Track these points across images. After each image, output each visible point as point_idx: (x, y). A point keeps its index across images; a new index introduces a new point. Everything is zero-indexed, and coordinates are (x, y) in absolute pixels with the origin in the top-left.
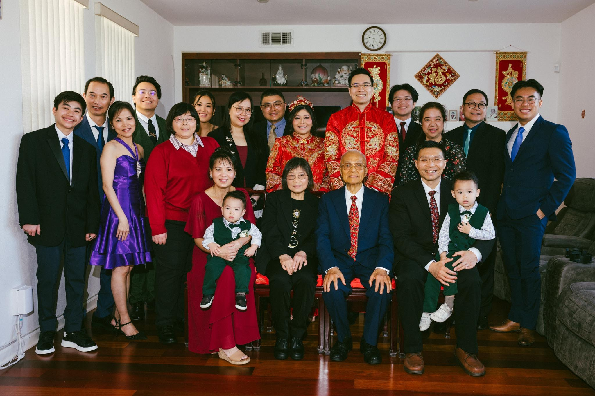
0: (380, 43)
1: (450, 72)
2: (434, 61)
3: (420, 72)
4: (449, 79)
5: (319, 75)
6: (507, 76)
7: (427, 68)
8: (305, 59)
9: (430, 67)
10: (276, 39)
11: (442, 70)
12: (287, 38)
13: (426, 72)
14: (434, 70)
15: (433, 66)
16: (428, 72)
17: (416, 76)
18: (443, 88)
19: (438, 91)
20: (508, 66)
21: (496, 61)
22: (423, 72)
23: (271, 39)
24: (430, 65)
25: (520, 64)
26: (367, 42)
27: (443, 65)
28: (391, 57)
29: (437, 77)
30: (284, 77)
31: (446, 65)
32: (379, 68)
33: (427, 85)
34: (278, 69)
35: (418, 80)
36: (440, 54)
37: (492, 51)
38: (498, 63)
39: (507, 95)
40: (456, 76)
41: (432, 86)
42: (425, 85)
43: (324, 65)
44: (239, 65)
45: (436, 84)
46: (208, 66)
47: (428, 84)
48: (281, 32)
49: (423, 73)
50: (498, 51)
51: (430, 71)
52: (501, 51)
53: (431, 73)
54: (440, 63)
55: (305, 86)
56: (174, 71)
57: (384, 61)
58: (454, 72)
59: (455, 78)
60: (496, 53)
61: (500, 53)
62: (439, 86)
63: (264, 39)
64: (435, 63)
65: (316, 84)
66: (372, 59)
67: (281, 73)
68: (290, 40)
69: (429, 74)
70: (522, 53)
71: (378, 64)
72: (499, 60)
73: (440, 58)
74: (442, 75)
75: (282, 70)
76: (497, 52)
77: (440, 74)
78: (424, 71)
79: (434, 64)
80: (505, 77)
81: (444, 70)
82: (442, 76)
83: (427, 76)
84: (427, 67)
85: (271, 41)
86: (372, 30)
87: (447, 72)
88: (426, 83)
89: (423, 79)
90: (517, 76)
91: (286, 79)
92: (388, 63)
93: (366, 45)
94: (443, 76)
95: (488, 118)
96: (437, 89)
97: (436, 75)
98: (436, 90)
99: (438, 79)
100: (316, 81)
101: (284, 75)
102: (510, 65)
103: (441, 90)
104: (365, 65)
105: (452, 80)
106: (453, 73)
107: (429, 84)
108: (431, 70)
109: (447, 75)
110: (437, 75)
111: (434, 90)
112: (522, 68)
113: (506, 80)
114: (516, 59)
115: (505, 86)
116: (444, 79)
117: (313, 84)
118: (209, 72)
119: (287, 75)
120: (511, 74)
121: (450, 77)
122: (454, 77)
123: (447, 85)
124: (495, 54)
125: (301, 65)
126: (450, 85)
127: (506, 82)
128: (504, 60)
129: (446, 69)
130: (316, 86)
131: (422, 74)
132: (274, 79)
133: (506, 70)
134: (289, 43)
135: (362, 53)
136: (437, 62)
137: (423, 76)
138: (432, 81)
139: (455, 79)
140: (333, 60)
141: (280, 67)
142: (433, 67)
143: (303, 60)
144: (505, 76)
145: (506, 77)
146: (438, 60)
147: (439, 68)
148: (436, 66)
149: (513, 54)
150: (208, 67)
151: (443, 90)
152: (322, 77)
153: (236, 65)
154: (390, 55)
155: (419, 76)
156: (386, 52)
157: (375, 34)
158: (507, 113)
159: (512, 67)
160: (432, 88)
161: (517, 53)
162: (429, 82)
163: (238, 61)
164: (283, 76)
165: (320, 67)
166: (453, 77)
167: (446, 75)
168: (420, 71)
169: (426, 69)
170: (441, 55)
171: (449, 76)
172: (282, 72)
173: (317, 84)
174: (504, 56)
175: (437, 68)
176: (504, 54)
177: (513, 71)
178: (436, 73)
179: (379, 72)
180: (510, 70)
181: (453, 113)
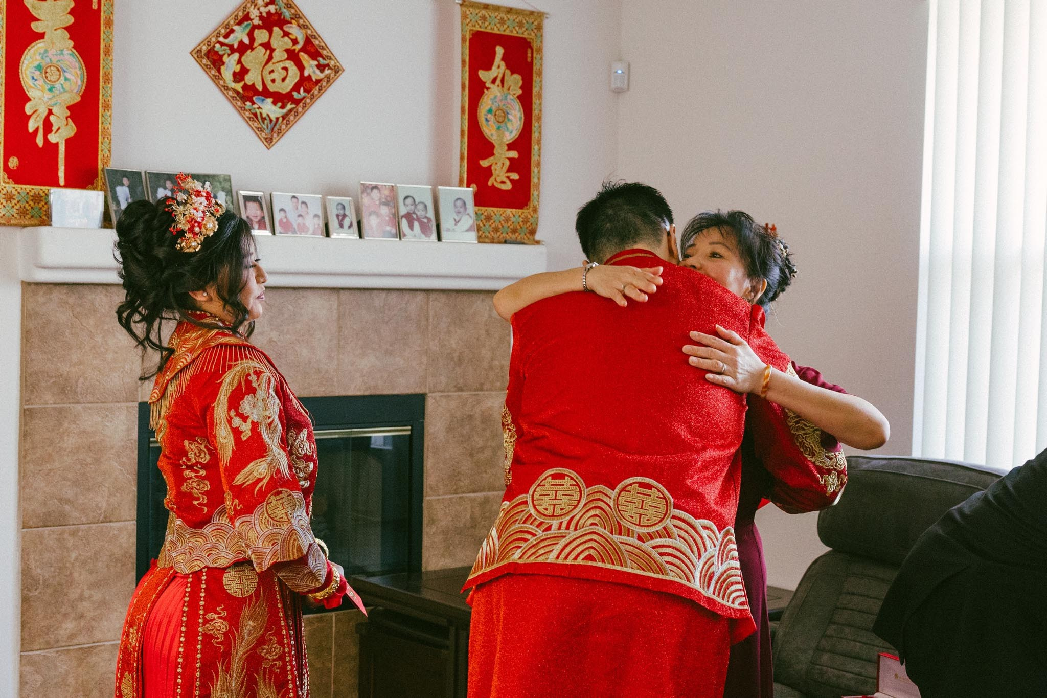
1: (313, 50)
2: (260, 3)
3: (214, 40)
4: (309, 77)
6: (491, 86)
7: (236, 27)
9: (247, 26)
13: (233, 40)
14: (261, 36)
15: (256, 21)
16: (241, 43)
17: (197, 54)
18: (291, 111)
20: (494, 54)
21: (462, 29)
22: (221, 39)
24: (247, 18)
25: (526, 53)
29: (270, 64)
31: (301, 22)
32: (68, 4)
33: (238, 93)
35: (205, 68)
38: (469, 38)
39: (493, 154)
40: (332, 67)
41: (254, 98)
42: (231, 93)
45: (266, 93)
47: (239, 87)
49: (222, 44)
51: (246, 41)
53: (251, 47)
54: (279, 13)
58: (324, 52)
59: (330, 74)
60: (461, 4)
61: (472, 5)
62: (279, 98)
64: (261, 10)
69: (242, 49)
70: (532, 13)
72: (471, 30)
74: (286, 60)
76: (463, 2)
77: (279, 54)
78: (226, 36)
79: (260, 13)
80: (485, 90)
81: (295, 42)
82: (288, 62)
84: (238, 23)
87: (301, 50)
88: (233, 85)
89: (222, 68)
90: (520, 92)
94: (290, 65)
95: (448, 230)
96: (269, 108)
97: (267, 57)
98: (268, 115)
99: (272, 71)
102: (500, 51)
103: (284, 117)
105: (318, 82)
106: (324, 59)
107: (245, 87)
108: (251, 35)
109: (304, 63)
110: (270, 58)
111: (261, 114)
112: (531, 65)
113: (490, 102)
114: (514, 34)
115: (487, 120)
116: (294, 74)
120: (502, 81)
121: (311, 70)
122: (327, 72)
123: (304, 97)
124: (460, 8)
126: (312, 97)
127: (487, 108)
128: (485, 29)
129: (300, 37)
131: (218, 46)
133: (488, 67)
136: (272, 8)
137: (222, 56)
138: (252, 78)
139: (330, 79)
144: (487, 85)
145: (488, 89)
146: (272, 1)
147: (276, 29)
148: (267, 23)
149: (509, 16)
151: (292, 118)
155: (207, 55)
158: (492, 214)
159: (503, 59)
160: (255, 106)
161: (518, 13)
162: (242, 79)
166: (322, 72)
167: (301, 62)
168: (210, 36)
169: (232, 31)
171: (311, 68)
174: (484, 18)
175: (271, 33)
176: (483, 12)
177: (508, 72)
178: (268, 52)
179: (71, 20)
180: (499, 67)
181: (340, 207)
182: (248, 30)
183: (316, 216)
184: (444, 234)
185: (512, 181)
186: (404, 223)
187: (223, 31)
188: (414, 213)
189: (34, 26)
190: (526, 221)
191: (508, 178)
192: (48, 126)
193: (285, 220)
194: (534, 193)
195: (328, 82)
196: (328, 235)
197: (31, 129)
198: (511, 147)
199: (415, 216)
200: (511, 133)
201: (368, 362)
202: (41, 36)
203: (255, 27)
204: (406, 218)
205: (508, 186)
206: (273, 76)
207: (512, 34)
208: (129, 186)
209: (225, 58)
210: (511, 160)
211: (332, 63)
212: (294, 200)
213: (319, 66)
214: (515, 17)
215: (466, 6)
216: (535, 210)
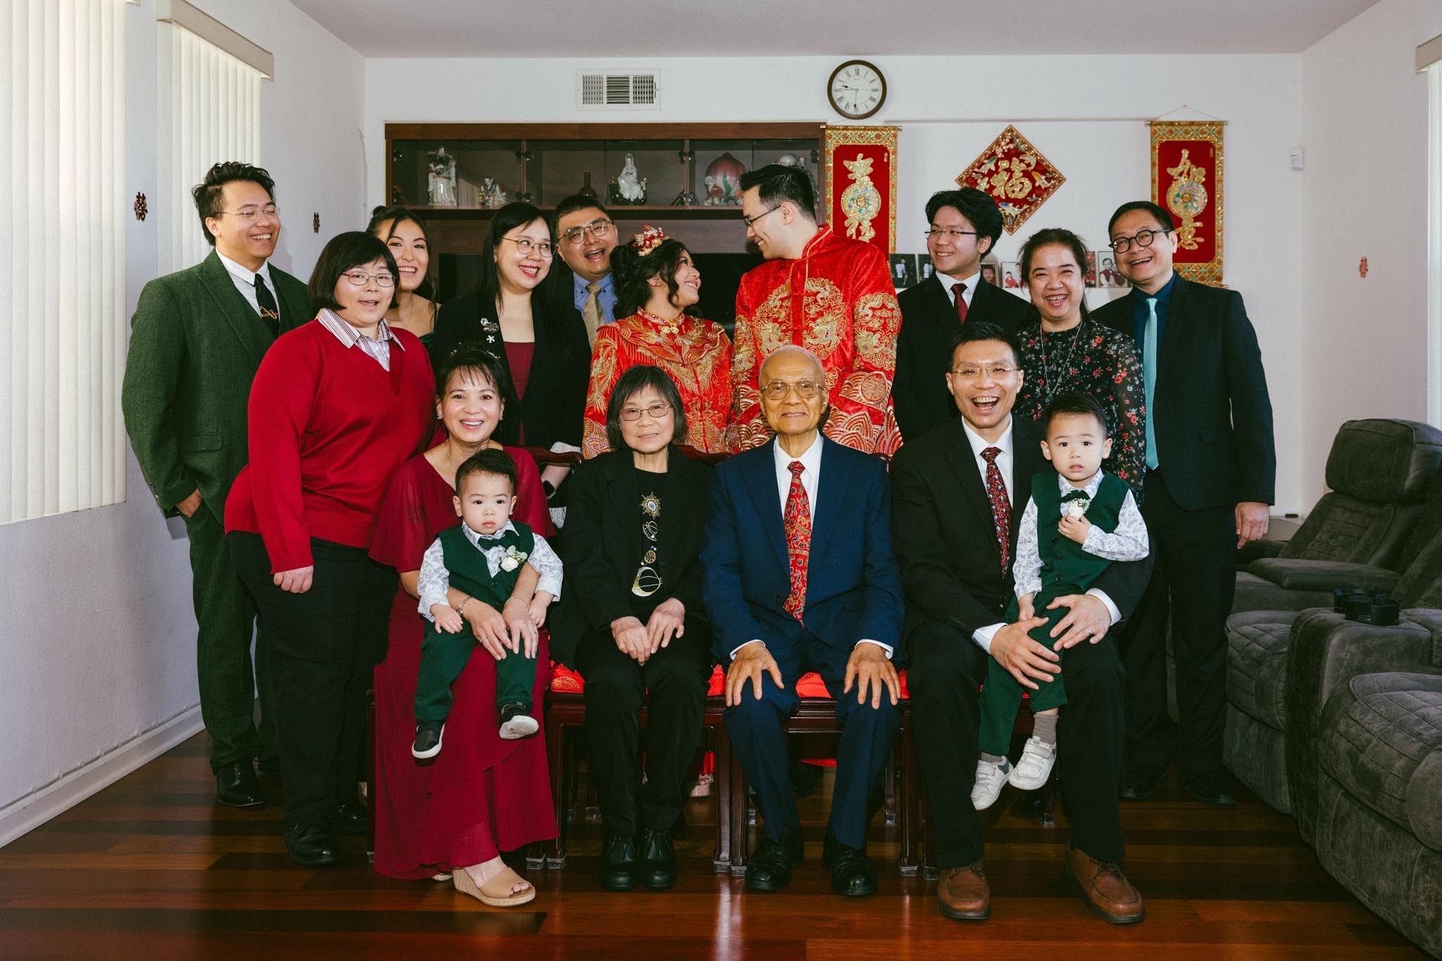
0: (873, 99)
1: (1041, 169)
2: (1003, 143)
3: (970, 170)
4: (1040, 186)
5: (725, 177)
6: (1179, 178)
7: (986, 161)
8: (690, 140)
9: (994, 159)
10: (618, 89)
11: (1023, 166)
12: (646, 89)
13: (984, 170)
14: (1004, 164)
15: (1000, 155)
16: (990, 170)
18: (1026, 209)
19: (1014, 216)
20: (1180, 156)
21: (1152, 142)
22: (976, 170)
23: (605, 90)
24: (994, 154)
25: (1209, 152)
26: (841, 99)
27: (1025, 153)
28: (899, 133)
29: (1011, 181)
30: (639, 183)
31: (1032, 152)
32: (870, 161)
34: (624, 164)
36: (1016, 126)
37: (1141, 120)
38: (1158, 147)
40: (1056, 179)
43: (733, 153)
44: (527, 155)
45: (1008, 200)
46: (451, 157)
48: (631, 74)
49: (976, 173)
50: (1157, 118)
51: (993, 169)
52: (1162, 119)
53: (997, 172)
54: (1016, 149)
55: (691, 204)
56: (365, 167)
57: (883, 143)
58: (1051, 169)
59: (1055, 184)
60: (1151, 125)
61: (1160, 124)
62: (1017, 202)
63: (590, 89)
64: (1004, 148)
65: (716, 201)
66: (853, 140)
67: (631, 174)
68: (652, 92)
69: (990, 174)
70: (1212, 124)
71: (870, 151)
72: (1159, 142)
73: (1018, 137)
74: (1022, 177)
75: (633, 167)
76: (1152, 122)
77: (1018, 174)
78: (979, 168)
79: (1003, 150)
80: (1173, 181)
81: (1029, 165)
83: (987, 179)
84: (988, 159)
85: (605, 95)
86: (851, 69)
87: (1033, 170)
90: (1204, 179)
91: (644, 188)
92: (891, 149)
93: (838, 104)
94: (1027, 182)
96: (1011, 210)
97: (1008, 177)
98: (1010, 214)
99: (1012, 186)
100: (717, 192)
101: (639, 180)
102: (1185, 153)
103: (1021, 214)
104: (834, 152)
105: (1046, 189)
106: (1050, 174)
108: (997, 166)
109: (1036, 178)
110: (1010, 178)
111: (1005, 214)
112: (1213, 160)
113: (1177, 189)
114: (1198, 139)
115: (1174, 202)
116: (1028, 186)
117: (710, 201)
118: (453, 170)
119: (645, 179)
120: (1188, 174)
122: (1053, 182)
123: (1036, 200)
124: (1149, 128)
125: (680, 153)
126: (1043, 199)
127: (1176, 193)
128: (1171, 139)
129: (1033, 162)
130: (717, 205)
131: (974, 174)
132: (615, 188)
133: (1176, 165)
134: (651, 99)
135: (828, 123)
136: (1011, 146)
137: (977, 180)
139: (1054, 187)
140: (759, 140)
141: (629, 159)
142: (1002, 159)
143: (684, 140)
144: (1175, 178)
145: (1175, 180)
146: (1011, 141)
147: (1014, 159)
148: (1009, 156)
149: (1192, 127)
150: (450, 159)
151: (1027, 214)
152: (731, 184)
153: (519, 154)
154: (894, 128)
155: (967, 180)
156: (886, 122)
157: (859, 80)
158: (1181, 268)
159: (1188, 158)
161: (1201, 124)
163: (524, 144)
164: (636, 181)
165: (727, 157)
166: (1049, 182)
167: (1033, 178)
168: (969, 168)
169: (983, 164)
170: (1021, 129)
171: (1041, 181)
172: (634, 170)
173: (720, 200)
174: (1171, 132)
175: (1010, 162)
176: (1170, 127)
177: (1193, 166)
178: (1009, 174)
179: (870, 170)
180: (1185, 164)
182: (994, 161)
185: (1198, 243)
186: (1102, 277)
187: (977, 164)
188: (1111, 270)
189: (850, 176)
190: (1211, 271)
191: (1195, 241)
192: (858, 232)
193: (1010, 279)
194: (1218, 251)
195: (1053, 188)
197: (848, 235)
198: (1196, 219)
199: (1111, 272)
200: (1197, 209)
202: (854, 181)
203: (999, 159)
204: (1105, 275)
205: (1196, 247)
206: (1012, 189)
207: (1196, 140)
208: (905, 264)
209: (979, 181)
210: (1196, 228)
211: (1057, 175)
212: (1018, 266)
213: (1046, 179)
214: (1198, 128)
215: (1154, 125)
216: (1220, 262)
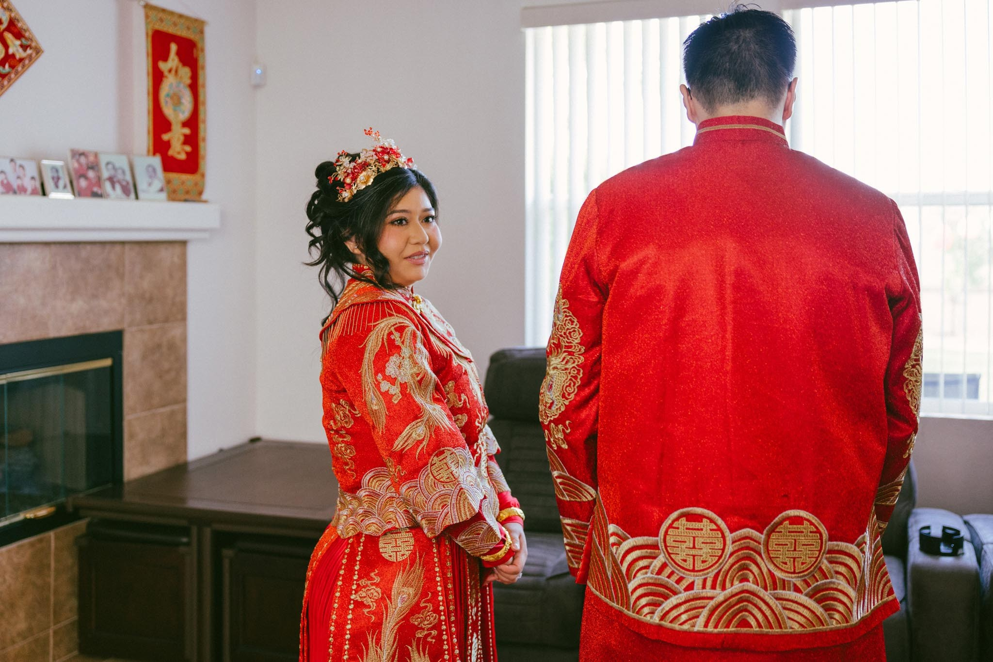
1: (16, 31)
6: (169, 75)
20: (169, 50)
21: (146, 28)
25: (193, 51)
38: (150, 35)
39: (171, 130)
60: (145, 6)
61: (154, 8)
70: (195, 21)
72: (152, 29)
76: (147, 4)
80: (164, 79)
90: (189, 82)
95: (144, 191)
105: (21, 60)
106: (26, 39)
109: (9, 42)
112: (197, 60)
113: (168, 89)
114: (184, 35)
115: (167, 103)
116: (1, 52)
120: (176, 72)
122: (29, 51)
123: (11, 73)
124: (144, 10)
126: (17, 73)
127: (167, 92)
128: (161, 29)
133: (165, 58)
144: (165, 74)
145: (166, 77)
149: (180, 20)
159: (176, 54)
161: (186, 18)
174: (162, 20)
176: (161, 13)
177: (180, 64)
180: (174, 60)
181: (54, 170)
183: (33, 178)
184: (141, 195)
186: (108, 186)
188: (115, 176)
190: (196, 184)
191: (183, 149)
193: (5, 182)
194: (202, 162)
196: (44, 194)
198: (185, 124)
199: (116, 179)
200: (184, 113)
201: (78, 305)
204: (110, 182)
205: (183, 157)
207: (182, 35)
210: (185, 135)
211: (33, 45)
212: (13, 163)
213: (22, 46)
216: (203, 176)
